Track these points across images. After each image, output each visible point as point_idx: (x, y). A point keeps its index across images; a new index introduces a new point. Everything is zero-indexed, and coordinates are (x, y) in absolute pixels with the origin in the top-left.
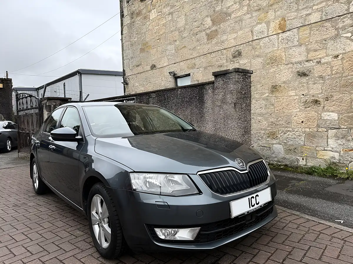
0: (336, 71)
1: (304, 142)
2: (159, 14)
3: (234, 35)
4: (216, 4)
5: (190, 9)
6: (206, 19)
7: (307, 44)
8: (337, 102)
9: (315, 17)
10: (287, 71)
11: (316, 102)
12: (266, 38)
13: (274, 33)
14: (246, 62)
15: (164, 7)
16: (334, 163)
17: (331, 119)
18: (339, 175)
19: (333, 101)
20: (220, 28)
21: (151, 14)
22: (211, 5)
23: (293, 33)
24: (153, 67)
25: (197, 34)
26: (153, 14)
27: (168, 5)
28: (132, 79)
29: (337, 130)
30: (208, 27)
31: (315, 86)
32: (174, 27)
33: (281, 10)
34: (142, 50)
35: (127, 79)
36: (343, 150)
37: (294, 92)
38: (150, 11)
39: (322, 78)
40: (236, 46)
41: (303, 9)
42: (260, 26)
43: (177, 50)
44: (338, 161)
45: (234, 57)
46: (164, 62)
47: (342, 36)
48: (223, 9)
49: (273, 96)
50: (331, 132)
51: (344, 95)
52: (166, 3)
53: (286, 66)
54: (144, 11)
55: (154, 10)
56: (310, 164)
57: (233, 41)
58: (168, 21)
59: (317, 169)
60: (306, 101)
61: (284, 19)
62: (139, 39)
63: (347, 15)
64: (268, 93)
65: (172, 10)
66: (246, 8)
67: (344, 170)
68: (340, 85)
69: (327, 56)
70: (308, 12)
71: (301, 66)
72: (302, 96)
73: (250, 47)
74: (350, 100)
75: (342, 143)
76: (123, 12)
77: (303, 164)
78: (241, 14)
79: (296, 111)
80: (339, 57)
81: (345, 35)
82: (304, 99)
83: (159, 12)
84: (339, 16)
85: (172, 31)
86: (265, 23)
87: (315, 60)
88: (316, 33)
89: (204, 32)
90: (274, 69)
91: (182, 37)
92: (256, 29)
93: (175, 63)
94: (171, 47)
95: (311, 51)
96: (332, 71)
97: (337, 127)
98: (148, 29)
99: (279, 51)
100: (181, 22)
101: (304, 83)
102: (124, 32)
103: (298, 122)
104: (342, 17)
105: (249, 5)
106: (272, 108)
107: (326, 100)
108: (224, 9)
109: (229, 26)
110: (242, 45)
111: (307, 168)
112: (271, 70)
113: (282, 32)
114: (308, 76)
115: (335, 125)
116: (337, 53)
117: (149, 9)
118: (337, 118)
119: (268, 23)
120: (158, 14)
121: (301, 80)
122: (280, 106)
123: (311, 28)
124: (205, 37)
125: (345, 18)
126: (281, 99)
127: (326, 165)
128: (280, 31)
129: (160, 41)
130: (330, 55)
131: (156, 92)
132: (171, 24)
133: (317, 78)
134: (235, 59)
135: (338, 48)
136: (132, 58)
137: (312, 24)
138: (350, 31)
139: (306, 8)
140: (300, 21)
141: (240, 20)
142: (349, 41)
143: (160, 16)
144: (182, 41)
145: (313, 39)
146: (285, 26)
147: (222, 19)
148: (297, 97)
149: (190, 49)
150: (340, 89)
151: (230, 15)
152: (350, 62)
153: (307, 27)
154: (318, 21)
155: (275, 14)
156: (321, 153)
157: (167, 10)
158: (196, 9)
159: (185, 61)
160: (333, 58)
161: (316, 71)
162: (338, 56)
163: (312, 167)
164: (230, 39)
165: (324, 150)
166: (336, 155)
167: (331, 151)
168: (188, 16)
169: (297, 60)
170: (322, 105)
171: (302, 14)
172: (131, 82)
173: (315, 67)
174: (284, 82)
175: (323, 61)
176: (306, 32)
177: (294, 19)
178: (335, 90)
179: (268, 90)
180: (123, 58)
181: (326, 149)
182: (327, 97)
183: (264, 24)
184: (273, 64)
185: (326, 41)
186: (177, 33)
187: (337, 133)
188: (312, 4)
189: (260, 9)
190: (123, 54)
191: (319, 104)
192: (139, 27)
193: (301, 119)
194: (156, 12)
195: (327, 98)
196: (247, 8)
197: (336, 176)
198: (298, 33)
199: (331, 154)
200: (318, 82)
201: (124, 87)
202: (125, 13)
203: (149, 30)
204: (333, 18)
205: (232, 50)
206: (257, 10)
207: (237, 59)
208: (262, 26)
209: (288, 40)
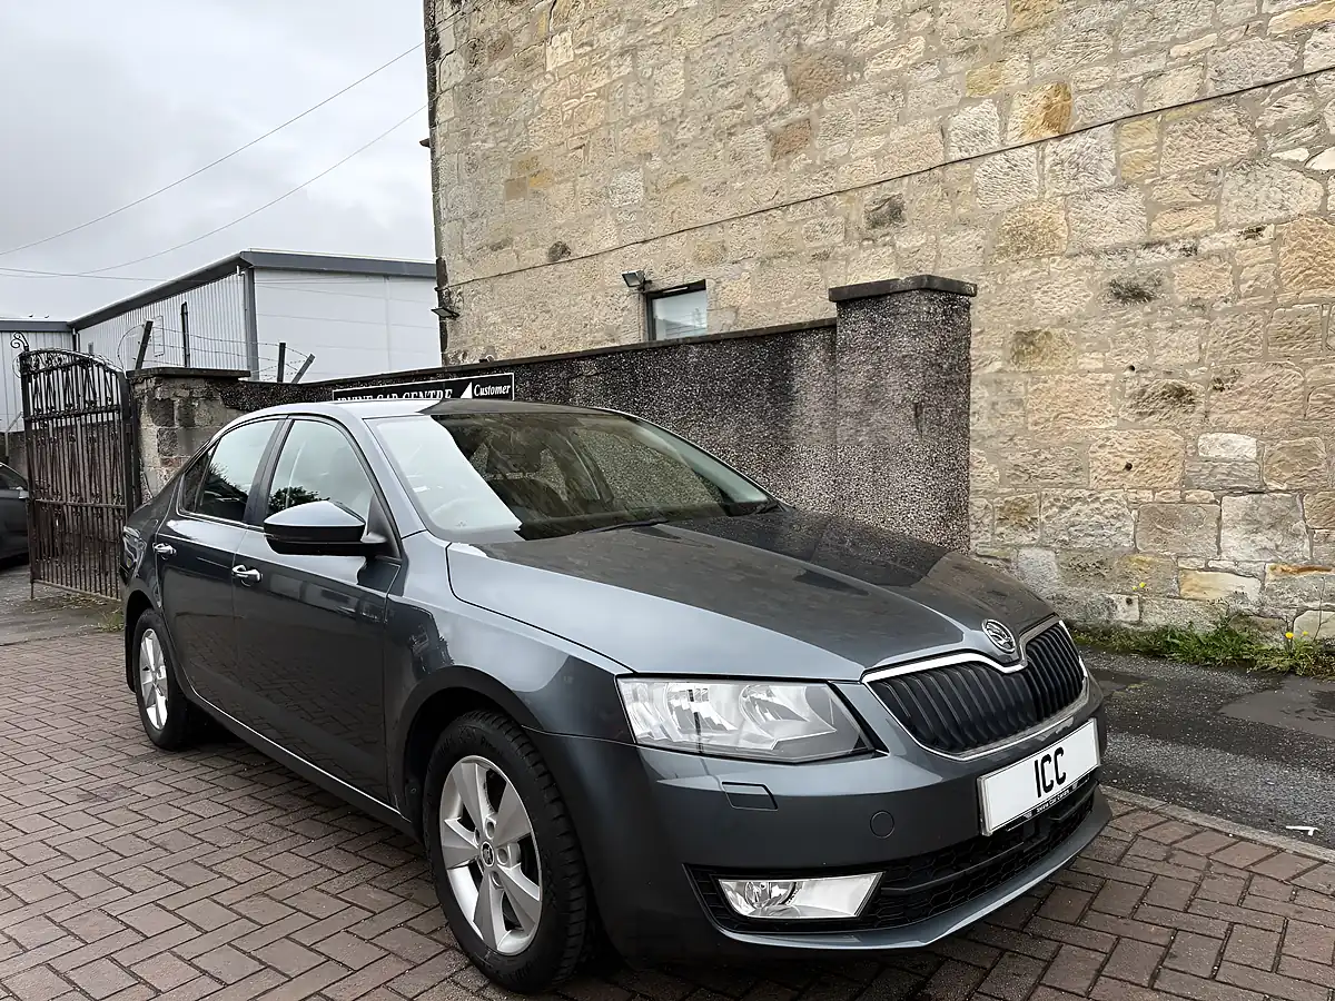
0: (1250, 283)
1: (1134, 540)
2: (581, 51)
3: (877, 142)
4: (806, 22)
5: (704, 39)
6: (768, 77)
7: (1148, 181)
8: (1257, 395)
9: (1177, 87)
10: (1076, 281)
11: (1180, 395)
12: (998, 156)
13: (1027, 139)
14: (918, 244)
15: (604, 25)
16: (1240, 614)
17: (1232, 456)
18: (1260, 659)
19: (1240, 393)
20: (820, 112)
21: (549, 50)
22: (788, 26)
23: (1095, 141)
24: (559, 252)
25: (731, 134)
26: (560, 50)
27: (616, 18)
28: (474, 296)
29: (1255, 496)
30: (773, 108)
31: (1175, 336)
32: (641, 101)
33: (1053, 56)
34: (515, 188)
35: (454, 298)
36: (1273, 569)
37: (1101, 356)
38: (546, 39)
39: (1203, 307)
40: (884, 184)
41: (1135, 54)
42: (971, 112)
43: (653, 188)
44: (1255, 610)
45: (875, 224)
46: (604, 235)
47: (1277, 160)
48: (834, 41)
49: (1022, 369)
50: (1233, 506)
51: (1280, 370)
52: (611, 9)
53: (1069, 262)
54: (523, 38)
55: (564, 34)
56: (1156, 619)
57: (869, 163)
58: (619, 78)
59: (1181, 638)
60: (1143, 392)
61: (1062, 88)
62: (504, 144)
63: (1295, 81)
64: (1003, 359)
65: (631, 40)
66: (919, 43)
67: (1276, 641)
68: (1266, 335)
69: (1220, 228)
70: (1152, 67)
71: (1126, 265)
72: (1128, 373)
73: (937, 190)
74: (1301, 389)
75: (1271, 545)
76: (436, 38)
77: (1129, 620)
78: (900, 65)
79: (1103, 426)
80: (1263, 233)
81: (1287, 155)
82: (1133, 385)
83: (582, 45)
84: (1265, 86)
85: (634, 119)
86: (994, 99)
87: (1177, 241)
88: (1182, 143)
89: (759, 127)
90: (1025, 273)
91: (672, 141)
92: (957, 121)
93: (644, 242)
94: (630, 180)
95: (1162, 208)
96: (1237, 283)
97: (1256, 486)
98: (537, 108)
99: (1045, 206)
100: (672, 87)
101: (1135, 325)
102: (441, 117)
103: (1112, 467)
104: (1275, 90)
105: (932, 32)
106: (1017, 413)
107: (1215, 388)
108: (839, 43)
109: (855, 107)
110: (906, 179)
111: (1143, 634)
112: (1015, 276)
113: (1057, 134)
114: (1149, 299)
115: (1247, 479)
116: (1254, 218)
117: (542, 30)
118: (1252, 455)
119: (1004, 102)
120: (578, 52)
121: (1124, 314)
122: (1048, 407)
123: (1162, 126)
124: (766, 148)
125: (1286, 92)
126: (1051, 383)
127: (1215, 623)
128: (1049, 134)
129: (586, 153)
130: (1231, 227)
131: (598, 355)
132: (631, 92)
133: (1183, 309)
134: (879, 231)
135: (1261, 200)
136: (474, 216)
137: (1166, 111)
138: (1304, 140)
139: (1149, 48)
140: (1122, 97)
141: (899, 86)
142: (1300, 176)
143: (587, 58)
144: (675, 158)
145: (1171, 165)
146: (1066, 111)
147: (830, 80)
148: (1111, 377)
149: (705, 188)
150: (1265, 352)
151: (859, 65)
152: (1303, 254)
153: (1149, 121)
154: (1190, 100)
155: (1032, 70)
156: (1194, 578)
157: (612, 38)
158: (727, 39)
159: (685, 234)
160: (1242, 237)
161: (1179, 284)
162: (1258, 230)
163: (1164, 630)
164: (859, 154)
165: (1207, 569)
166: (1251, 587)
167: (1232, 572)
168: (697, 62)
169: (1111, 241)
170: (1201, 408)
171: (1132, 74)
172: (469, 309)
173: (1174, 269)
174: (1062, 322)
175: (1205, 245)
176: (1142, 139)
177: (1100, 88)
178: (1247, 351)
179: (1002, 347)
180: (437, 214)
181: (1211, 564)
182: (1218, 376)
183: (987, 104)
184: (1022, 254)
185: (1216, 173)
186: (652, 126)
187: (1252, 509)
188: (1168, 38)
189: (973, 49)
190: (436, 202)
191: (1191, 401)
192: (505, 97)
193: (1125, 454)
194: (570, 43)
195: (1219, 381)
196: (927, 44)
197: (1251, 663)
198: (1116, 143)
199: (1233, 583)
200: (1187, 324)
201: (442, 326)
202: (447, 41)
203: (542, 109)
204: (1243, 91)
205: (868, 195)
206: (961, 53)
207: (885, 231)
208: (982, 113)
209: (1077, 166)
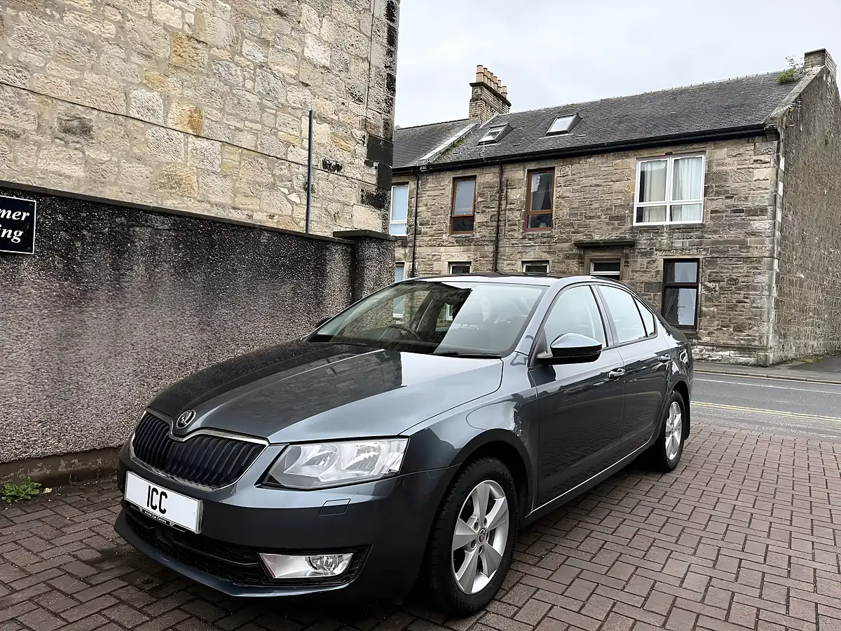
3: (71, 73)
7: (234, 178)
9: (247, 140)
12: (162, 129)
13: (179, 128)
14: (105, 159)
23: (212, 147)
33: (194, 91)
40: (76, 106)
41: (231, 114)
42: (146, 94)
45: (67, 130)
47: (279, 190)
53: (199, 204)
57: (64, 84)
63: (285, 161)
66: (112, 28)
69: (261, 211)
70: (238, 125)
73: (120, 130)
78: (96, 32)
80: (274, 218)
81: (282, 189)
84: (277, 158)
86: (161, 94)
87: (245, 210)
88: (248, 167)
90: (175, 202)
92: (136, 93)
95: (240, 193)
99: (187, 169)
104: (279, 161)
105: (121, 27)
110: (96, 112)
112: (169, 202)
113: (195, 134)
116: (273, 211)
123: (241, 155)
125: (283, 164)
130: (264, 211)
134: (69, 137)
135: (274, 204)
137: (243, 149)
138: (287, 186)
139: (237, 115)
140: (225, 132)
142: (287, 200)
145: (244, 175)
146: (200, 124)
153: (236, 150)
154: (251, 149)
155: (183, 90)
160: (268, 217)
162: (273, 216)
164: (54, 73)
169: (219, 201)
171: (230, 123)
175: (255, 216)
176: (233, 157)
177: (216, 122)
183: (157, 96)
184: (174, 191)
185: (260, 186)
188: (244, 116)
196: (117, 32)
198: (221, 153)
204: (270, 156)
205: (62, 107)
206: (141, 54)
207: (77, 140)
208: (153, 98)
209: (203, 156)
